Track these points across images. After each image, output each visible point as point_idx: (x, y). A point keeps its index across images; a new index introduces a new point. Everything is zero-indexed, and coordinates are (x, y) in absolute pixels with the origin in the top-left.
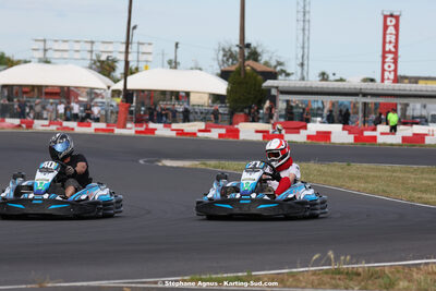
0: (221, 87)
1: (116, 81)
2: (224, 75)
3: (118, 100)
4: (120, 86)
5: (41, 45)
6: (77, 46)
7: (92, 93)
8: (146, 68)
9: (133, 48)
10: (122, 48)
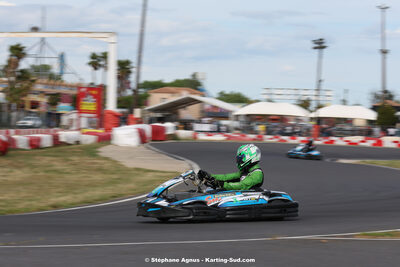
0: (373, 116)
1: (311, 112)
2: (374, 108)
3: (313, 123)
4: (313, 115)
5: (265, 91)
6: (288, 92)
7: (297, 119)
8: (330, 105)
9: (322, 93)
10: (314, 93)
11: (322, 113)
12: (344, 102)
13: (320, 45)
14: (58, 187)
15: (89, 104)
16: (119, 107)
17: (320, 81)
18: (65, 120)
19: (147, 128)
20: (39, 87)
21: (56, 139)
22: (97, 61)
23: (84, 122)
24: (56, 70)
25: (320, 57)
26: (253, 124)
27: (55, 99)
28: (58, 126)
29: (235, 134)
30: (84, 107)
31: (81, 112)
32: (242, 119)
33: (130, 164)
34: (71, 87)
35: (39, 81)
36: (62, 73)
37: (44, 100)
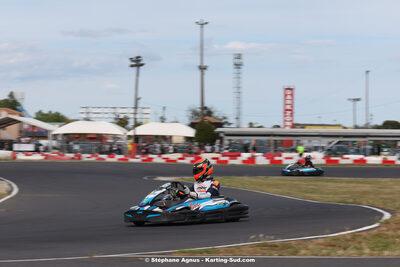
0: (191, 133)
1: (129, 130)
2: (192, 125)
3: (131, 141)
4: (131, 133)
5: (84, 110)
6: (106, 110)
7: (115, 137)
8: (147, 122)
9: (139, 110)
10: (132, 111)
11: (140, 131)
12: (163, 120)
13: (137, 63)
17: (138, 99)
25: (138, 75)
26: (71, 143)
29: (53, 154)
32: (60, 139)
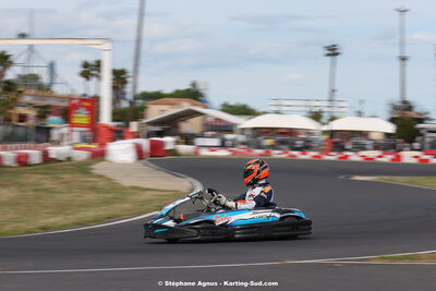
0: (391, 128)
1: (324, 124)
2: (392, 120)
3: (325, 137)
4: (325, 128)
6: (299, 103)
7: (309, 132)
9: (335, 103)
11: (336, 126)
12: (360, 114)
13: (333, 51)
14: (47, 207)
15: (81, 117)
16: (114, 120)
17: (333, 91)
18: (55, 135)
19: (145, 143)
20: (27, 99)
21: (45, 155)
22: (90, 70)
23: (76, 136)
24: (45, 80)
25: (333, 65)
26: (260, 138)
27: (44, 112)
28: (47, 141)
29: (240, 149)
30: (76, 121)
31: (73, 125)
32: (248, 133)
33: (127, 182)
34: (62, 98)
35: (27, 92)
36: (51, 84)
37: (32, 113)
